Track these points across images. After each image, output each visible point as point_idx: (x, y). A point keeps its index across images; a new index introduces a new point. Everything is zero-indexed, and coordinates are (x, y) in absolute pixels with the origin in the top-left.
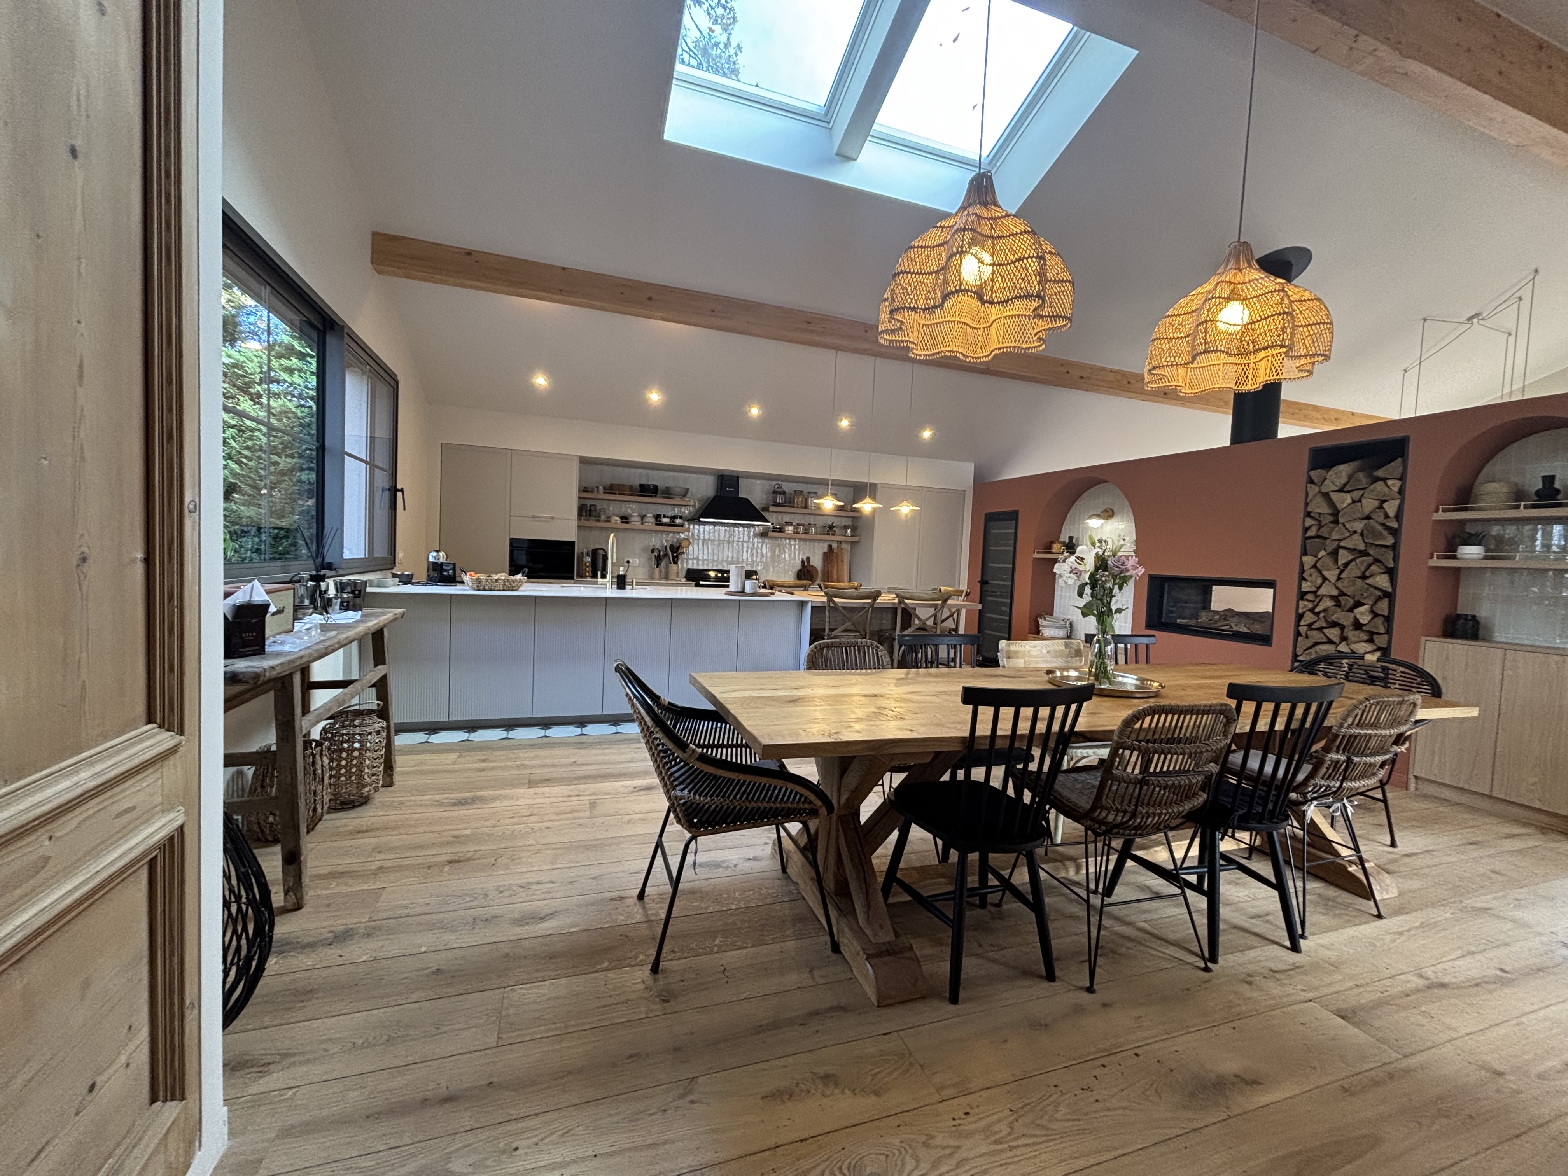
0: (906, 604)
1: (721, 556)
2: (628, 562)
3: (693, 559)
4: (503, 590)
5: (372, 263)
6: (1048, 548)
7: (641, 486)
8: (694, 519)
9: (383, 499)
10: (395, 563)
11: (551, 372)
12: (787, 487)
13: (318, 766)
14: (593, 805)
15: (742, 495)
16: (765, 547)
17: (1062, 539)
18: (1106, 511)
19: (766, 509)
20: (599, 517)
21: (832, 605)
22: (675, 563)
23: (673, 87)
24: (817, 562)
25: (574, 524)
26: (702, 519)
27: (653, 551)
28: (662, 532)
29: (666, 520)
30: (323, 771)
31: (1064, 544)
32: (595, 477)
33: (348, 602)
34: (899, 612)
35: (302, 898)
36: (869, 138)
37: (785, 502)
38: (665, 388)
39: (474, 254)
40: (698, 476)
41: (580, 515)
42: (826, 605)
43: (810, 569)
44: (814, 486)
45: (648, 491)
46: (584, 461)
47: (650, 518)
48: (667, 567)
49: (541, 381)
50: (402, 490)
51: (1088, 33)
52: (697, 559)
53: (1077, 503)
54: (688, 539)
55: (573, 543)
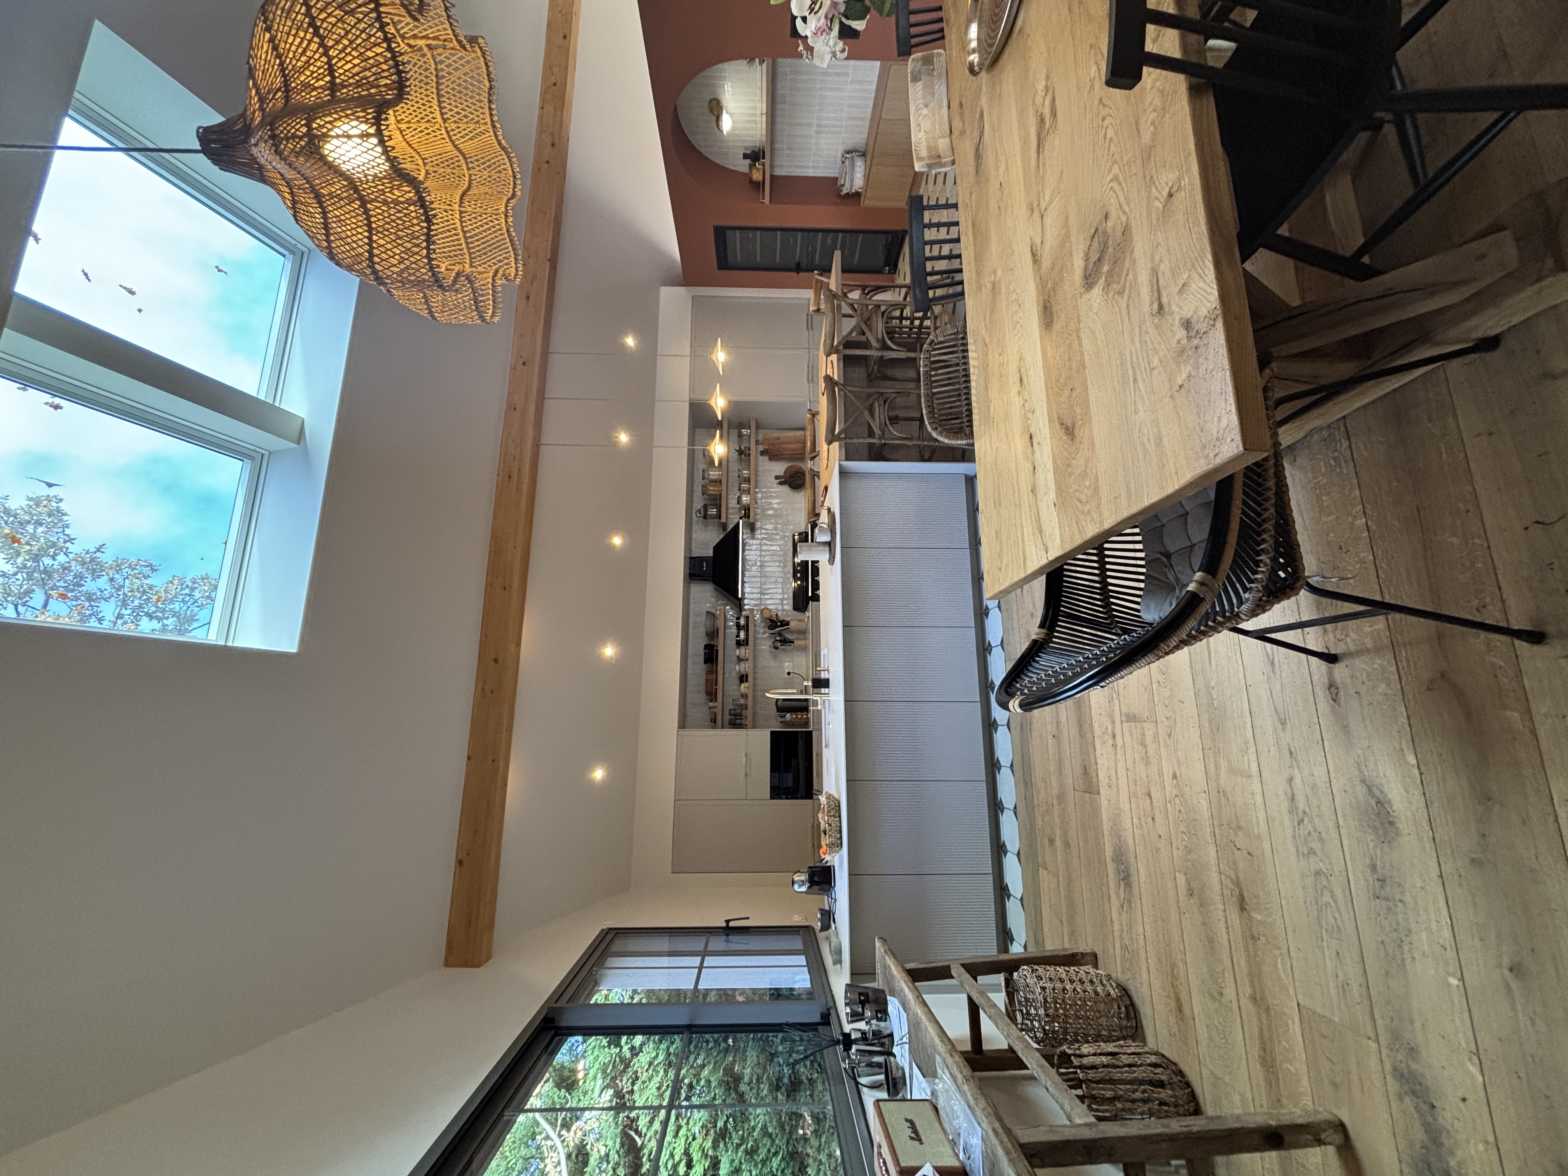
0: (839, 344)
1: (778, 575)
2: (789, 674)
3: (782, 604)
4: (840, 817)
5: (478, 966)
6: (758, 186)
7: (706, 662)
8: (738, 604)
9: (737, 941)
10: (807, 927)
11: (589, 766)
12: (698, 504)
13: (1098, 1060)
14: (1131, 718)
15: (710, 553)
16: (766, 527)
17: (746, 170)
18: (711, 111)
19: (724, 526)
20: (742, 705)
21: (843, 436)
22: (788, 624)
23: (235, 645)
24: (780, 468)
25: (752, 733)
26: (740, 596)
27: (776, 648)
28: (755, 638)
29: (742, 635)
30: (1101, 1054)
31: (751, 166)
32: (699, 709)
33: (877, 1012)
34: (849, 352)
35: (1329, 1122)
36: (277, 404)
37: (716, 505)
38: (602, 640)
39: (459, 858)
40: (691, 601)
41: (740, 726)
42: (843, 443)
43: (788, 476)
44: (696, 474)
45: (711, 655)
46: (683, 724)
47: (742, 652)
48: (792, 632)
49: (598, 774)
50: (728, 922)
51: (76, 95)
52: (782, 600)
53: (703, 150)
54: (762, 611)
55: (772, 732)
